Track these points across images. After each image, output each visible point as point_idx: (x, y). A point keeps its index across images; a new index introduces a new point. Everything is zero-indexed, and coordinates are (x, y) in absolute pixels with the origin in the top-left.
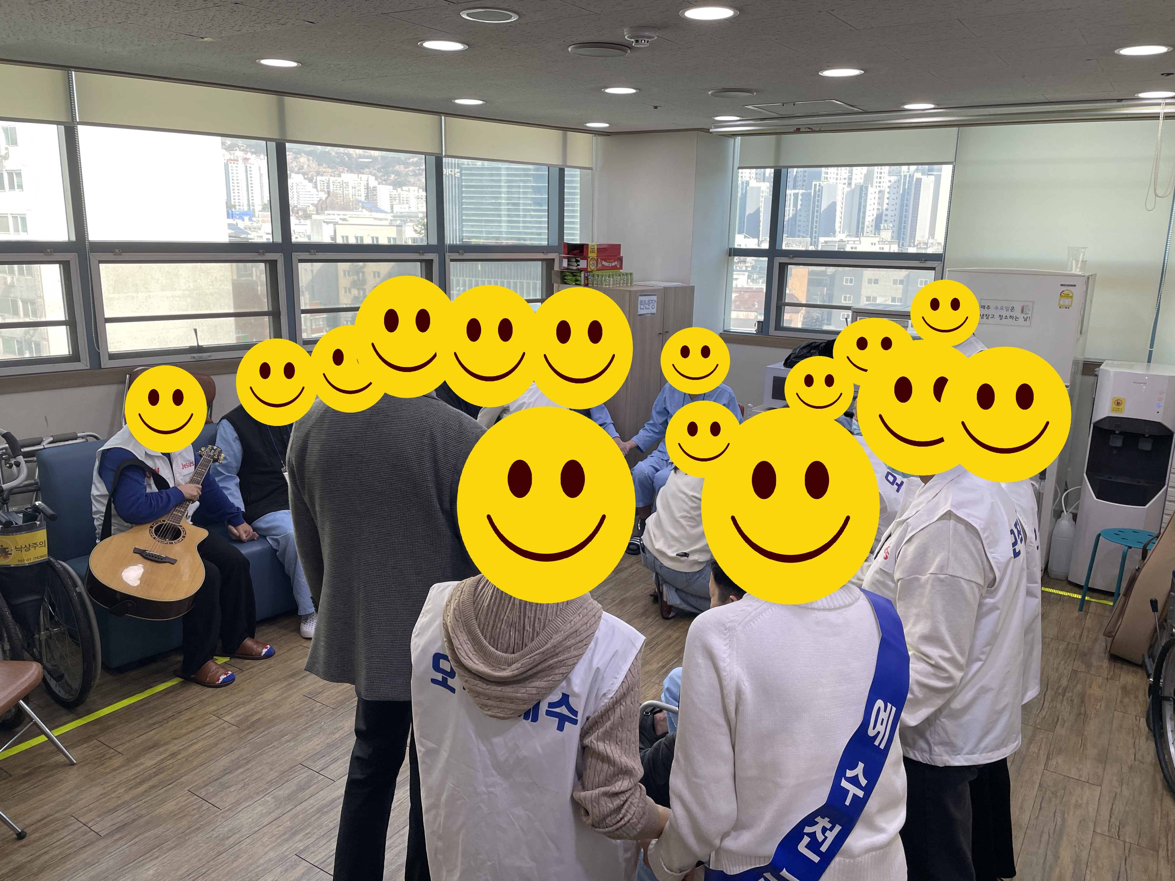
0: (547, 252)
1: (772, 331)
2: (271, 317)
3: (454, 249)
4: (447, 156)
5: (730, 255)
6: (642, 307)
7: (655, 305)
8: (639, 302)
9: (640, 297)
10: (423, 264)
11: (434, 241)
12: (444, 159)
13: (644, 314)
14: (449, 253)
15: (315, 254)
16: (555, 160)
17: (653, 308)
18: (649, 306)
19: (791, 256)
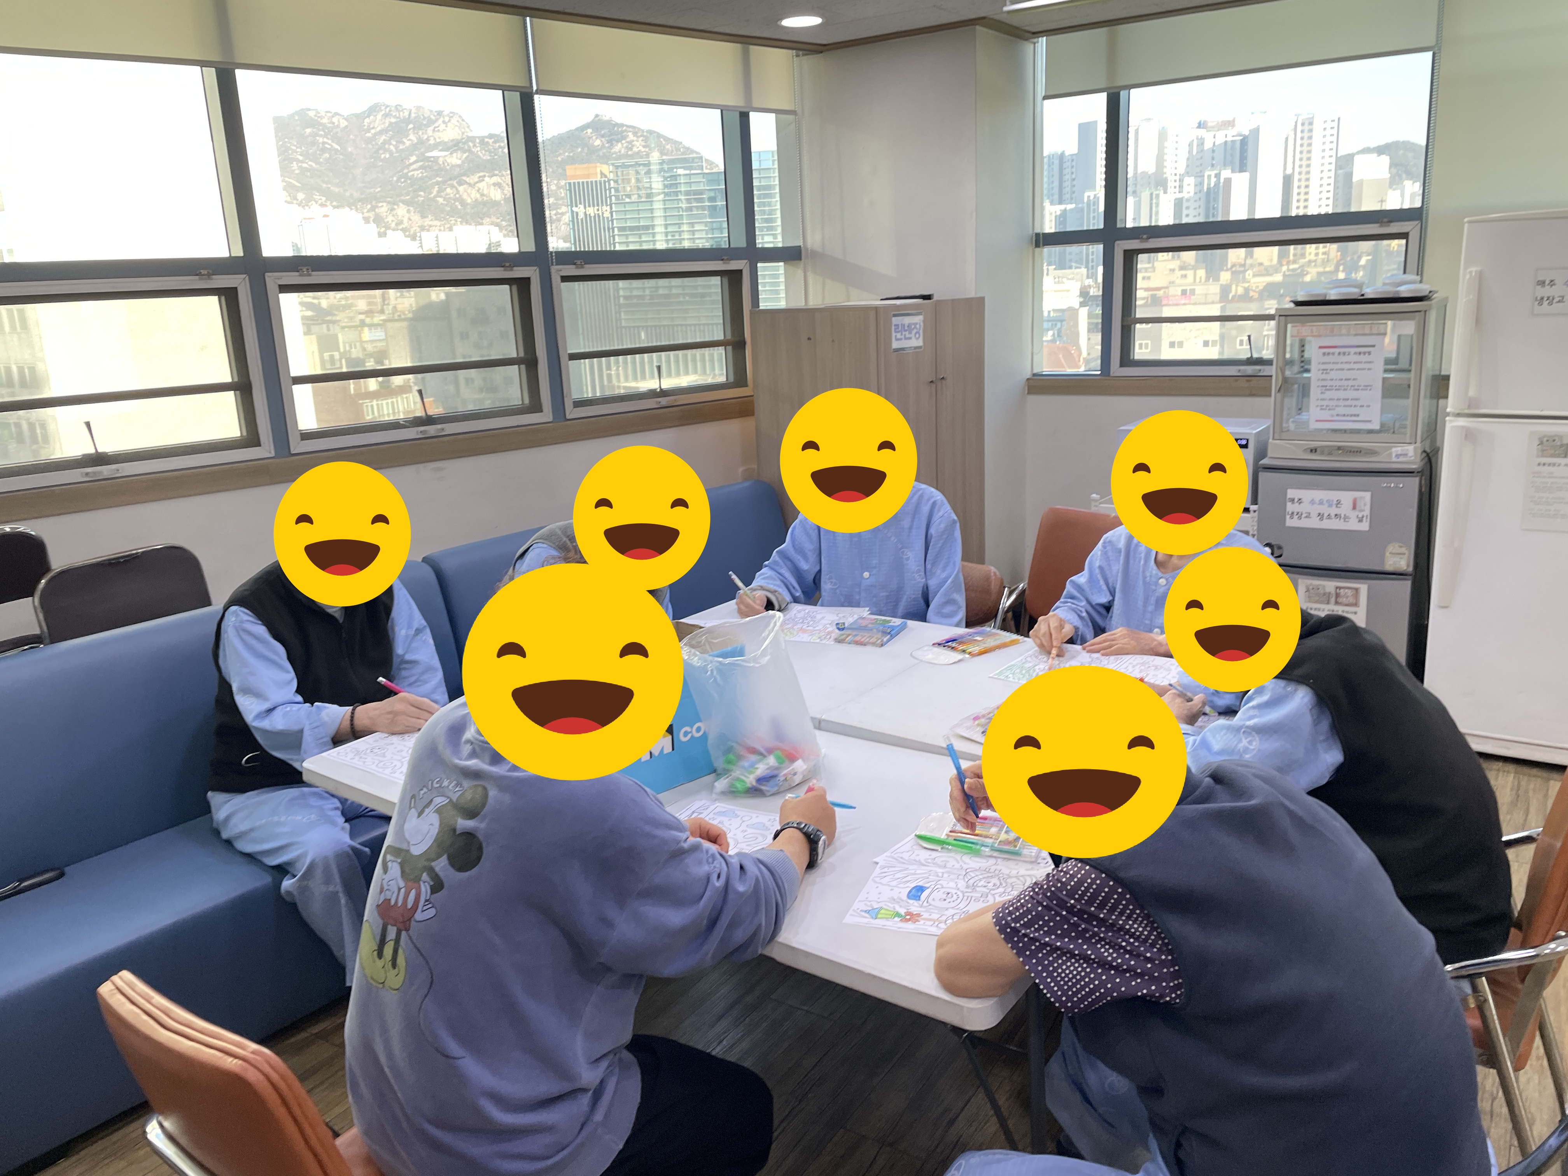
0: (728, 259)
1: (1115, 368)
2: (238, 392)
3: (565, 257)
4: (541, 92)
5: (1037, 245)
6: (899, 335)
7: (921, 332)
8: (893, 328)
9: (894, 319)
10: (515, 288)
11: (531, 247)
12: (536, 97)
13: (903, 349)
14: (557, 264)
15: (310, 275)
16: (734, 100)
17: (918, 339)
18: (910, 333)
19: (1145, 236)
